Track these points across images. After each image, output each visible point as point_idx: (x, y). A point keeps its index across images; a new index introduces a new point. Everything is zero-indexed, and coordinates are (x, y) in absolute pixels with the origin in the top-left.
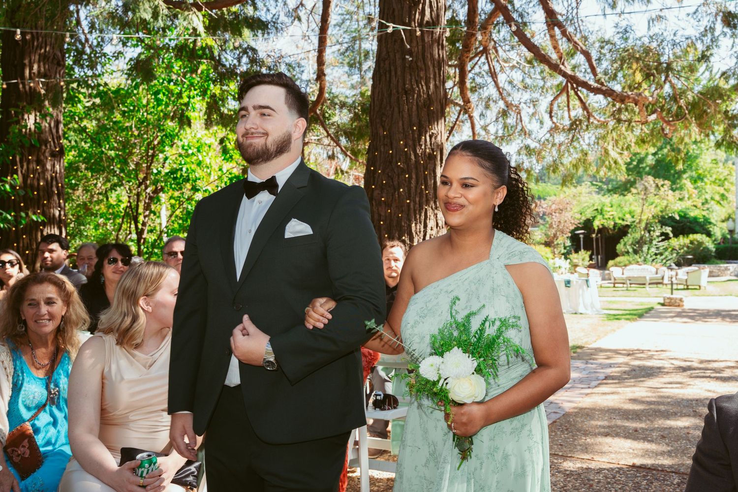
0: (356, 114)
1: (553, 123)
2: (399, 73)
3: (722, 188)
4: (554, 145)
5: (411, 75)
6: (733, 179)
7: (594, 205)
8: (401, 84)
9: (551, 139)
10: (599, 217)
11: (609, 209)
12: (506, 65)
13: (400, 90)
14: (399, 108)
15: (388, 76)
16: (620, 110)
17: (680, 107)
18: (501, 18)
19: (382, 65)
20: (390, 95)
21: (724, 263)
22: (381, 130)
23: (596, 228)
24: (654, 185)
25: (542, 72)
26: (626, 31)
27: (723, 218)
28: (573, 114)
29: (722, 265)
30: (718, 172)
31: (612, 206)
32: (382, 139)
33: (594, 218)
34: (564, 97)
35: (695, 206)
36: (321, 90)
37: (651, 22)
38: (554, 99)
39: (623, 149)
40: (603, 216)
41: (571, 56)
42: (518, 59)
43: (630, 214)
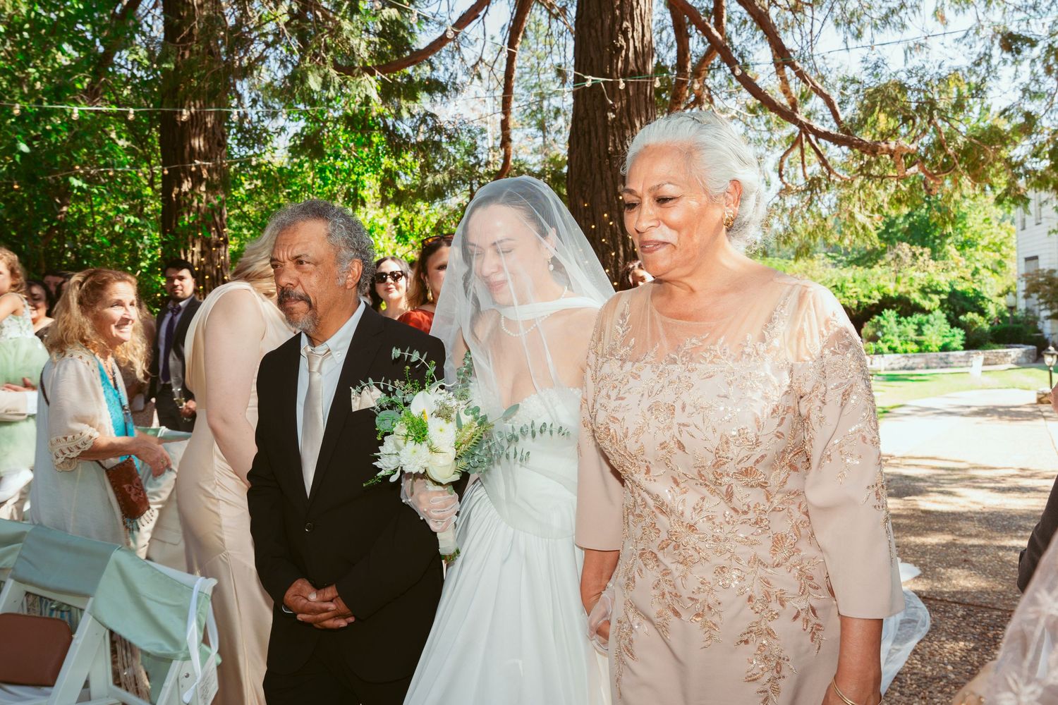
1: (784, 183)
2: (600, 134)
3: (998, 254)
4: (784, 210)
5: (614, 135)
6: (1013, 242)
7: (831, 281)
8: (602, 147)
9: (781, 202)
11: (851, 285)
12: (724, 116)
13: (602, 154)
14: (601, 174)
15: (587, 137)
16: (869, 164)
17: (947, 156)
18: (717, 59)
19: (580, 125)
20: (590, 160)
21: (1003, 348)
22: (581, 202)
24: (910, 254)
25: (768, 122)
26: (876, 66)
27: (1001, 292)
28: (808, 171)
29: (1000, 350)
30: (992, 234)
31: (854, 282)
32: (582, 211)
34: (797, 151)
35: (963, 278)
36: (506, 158)
37: (908, 52)
38: (784, 155)
39: (872, 211)
40: (844, 293)
41: (806, 100)
42: (737, 108)
43: (878, 290)
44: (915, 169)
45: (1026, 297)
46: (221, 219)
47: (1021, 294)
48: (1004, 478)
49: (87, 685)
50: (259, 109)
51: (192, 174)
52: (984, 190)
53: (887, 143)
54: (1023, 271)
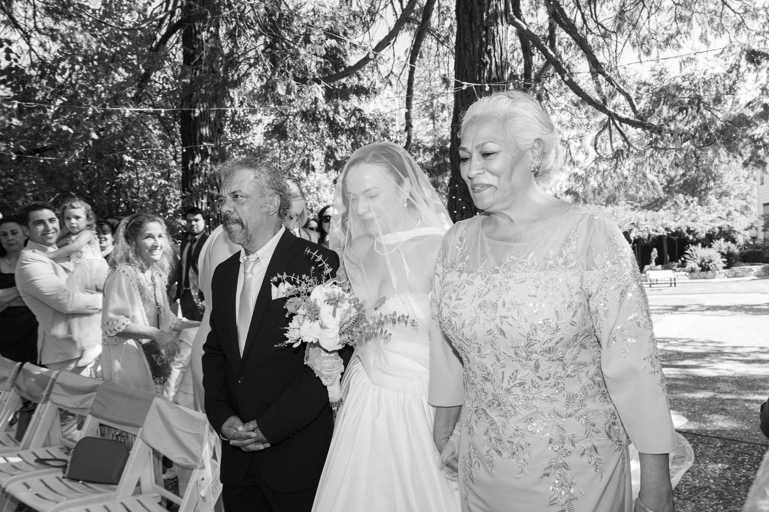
0: (435, 155)
1: (598, 153)
4: (598, 172)
6: (755, 193)
7: (630, 220)
9: (596, 167)
10: (635, 230)
11: (644, 223)
12: (556, 108)
16: (656, 140)
17: (710, 134)
18: (551, 70)
21: (748, 265)
23: (633, 239)
24: (684, 202)
25: (587, 112)
26: (661, 74)
27: (746, 227)
28: (615, 145)
29: (746, 267)
31: (646, 221)
33: (631, 231)
34: (607, 132)
35: (720, 218)
36: (409, 138)
37: (683, 64)
38: (598, 135)
39: (659, 172)
40: (639, 228)
41: (612, 97)
42: (566, 103)
43: (663, 226)
44: (688, 143)
45: (764, 230)
46: (220, 181)
47: (761, 229)
48: (749, 354)
49: (139, 484)
50: (245, 108)
51: (201, 152)
52: (735, 157)
53: (668, 126)
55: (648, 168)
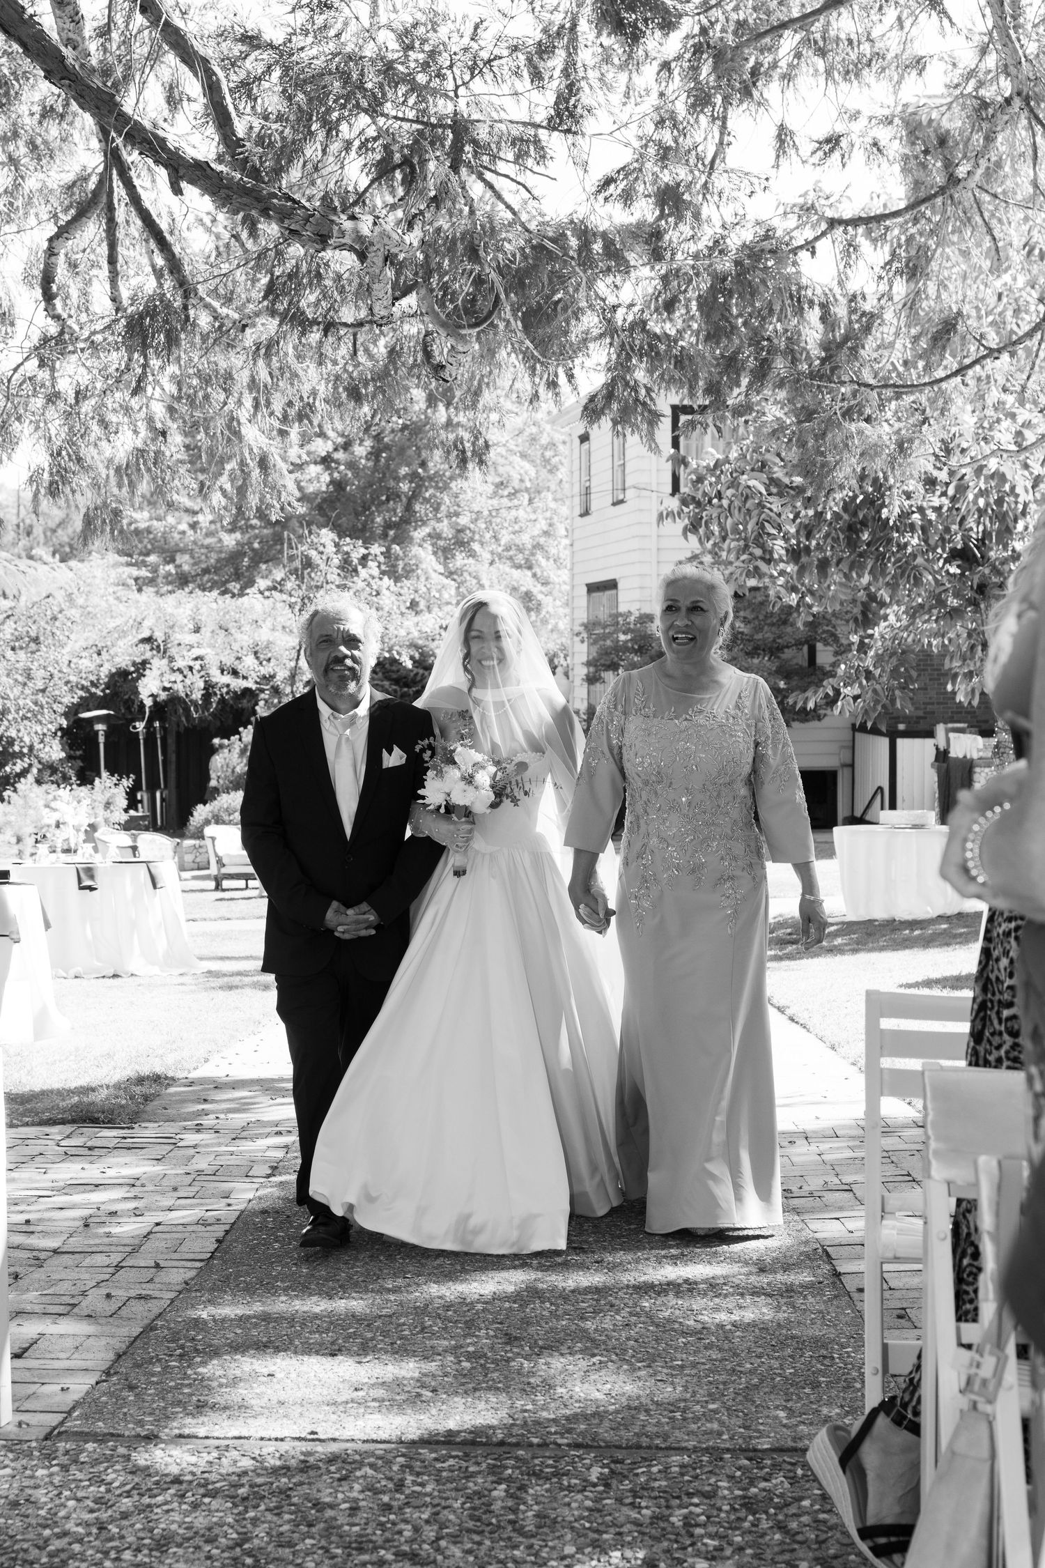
1: (57, 317)
3: (529, 573)
4: (53, 397)
6: (560, 546)
7: (139, 624)
9: (44, 375)
10: (158, 664)
11: (188, 638)
23: (148, 702)
24: (336, 561)
30: (516, 521)
31: (197, 630)
33: (141, 666)
34: (92, 230)
38: (57, 236)
39: (285, 419)
40: (171, 659)
43: (256, 653)
44: (410, 302)
45: (591, 680)
47: (581, 672)
52: (552, 385)
53: (353, 218)
54: (582, 616)
55: (248, 402)
